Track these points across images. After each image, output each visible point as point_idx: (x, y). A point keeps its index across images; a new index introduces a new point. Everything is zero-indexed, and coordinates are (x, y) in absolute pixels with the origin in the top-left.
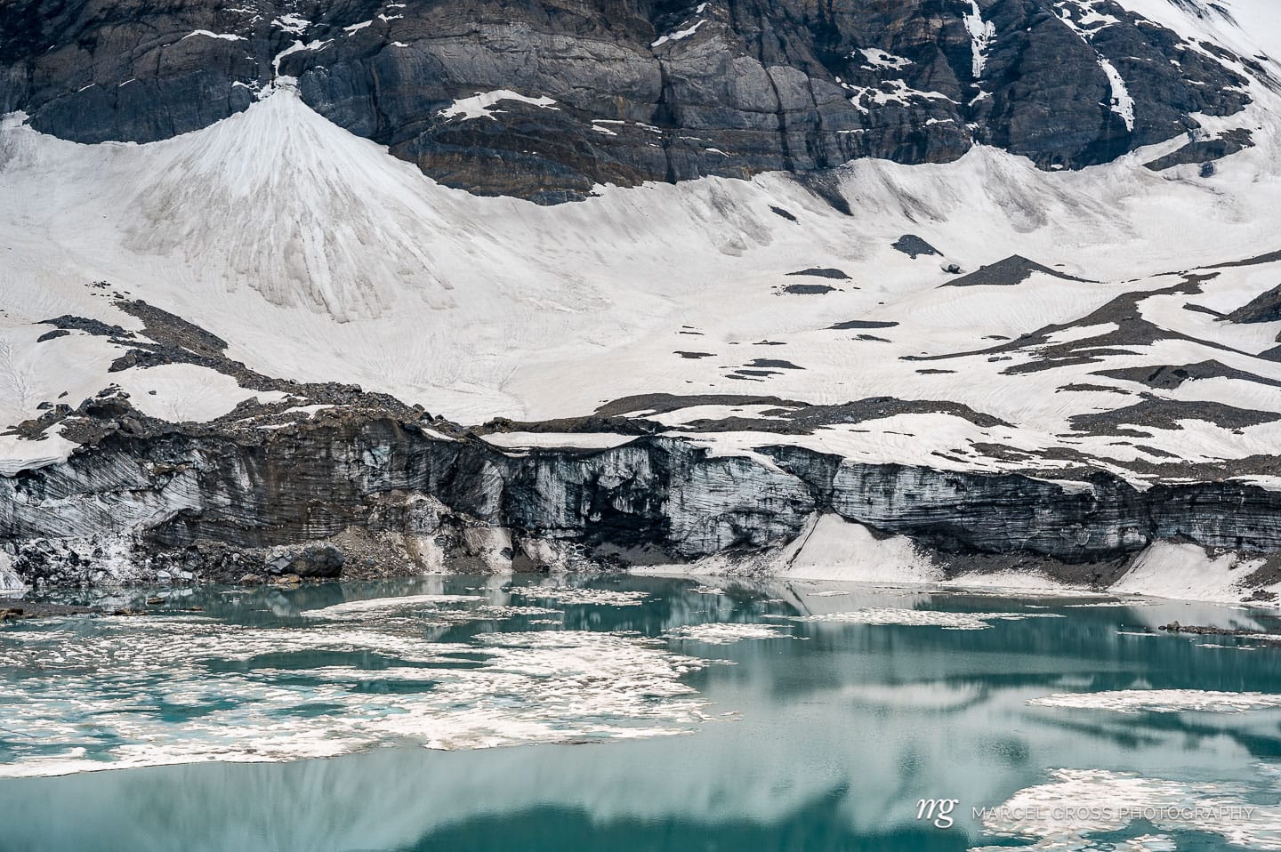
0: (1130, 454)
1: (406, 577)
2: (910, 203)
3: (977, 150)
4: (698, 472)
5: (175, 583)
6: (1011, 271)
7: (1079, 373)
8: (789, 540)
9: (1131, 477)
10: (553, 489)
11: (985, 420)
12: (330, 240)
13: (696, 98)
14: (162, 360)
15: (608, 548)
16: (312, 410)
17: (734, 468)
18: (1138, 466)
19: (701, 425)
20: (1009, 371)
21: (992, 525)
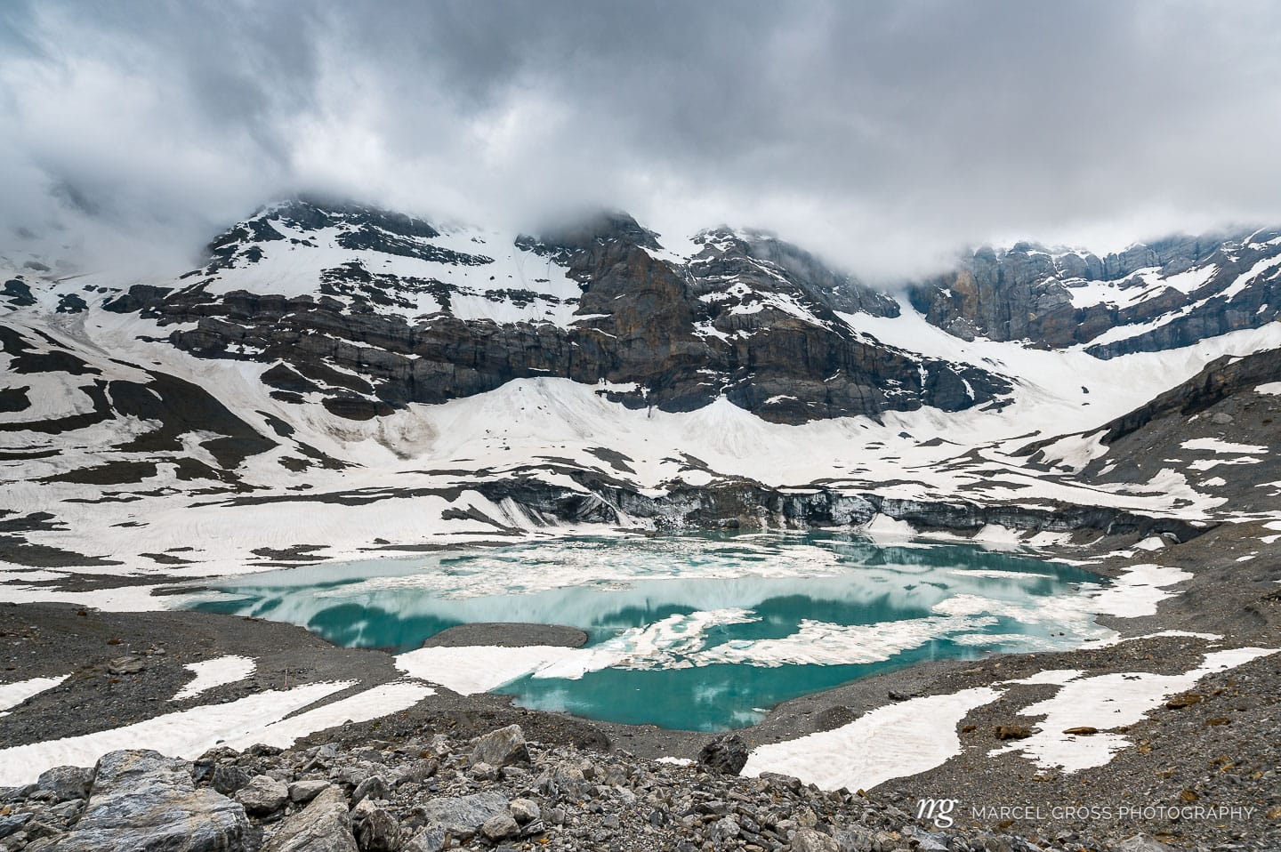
0: (978, 497)
1: (755, 528)
2: (903, 423)
3: (924, 407)
4: (840, 501)
5: (695, 528)
6: (936, 442)
7: (960, 472)
8: (869, 521)
9: (978, 504)
10: (798, 506)
11: (929, 486)
12: (736, 436)
13: (837, 395)
14: (691, 469)
15: (814, 522)
16: (731, 483)
17: (851, 500)
18: (980, 500)
19: (841, 487)
20: (937, 472)
21: (933, 518)
